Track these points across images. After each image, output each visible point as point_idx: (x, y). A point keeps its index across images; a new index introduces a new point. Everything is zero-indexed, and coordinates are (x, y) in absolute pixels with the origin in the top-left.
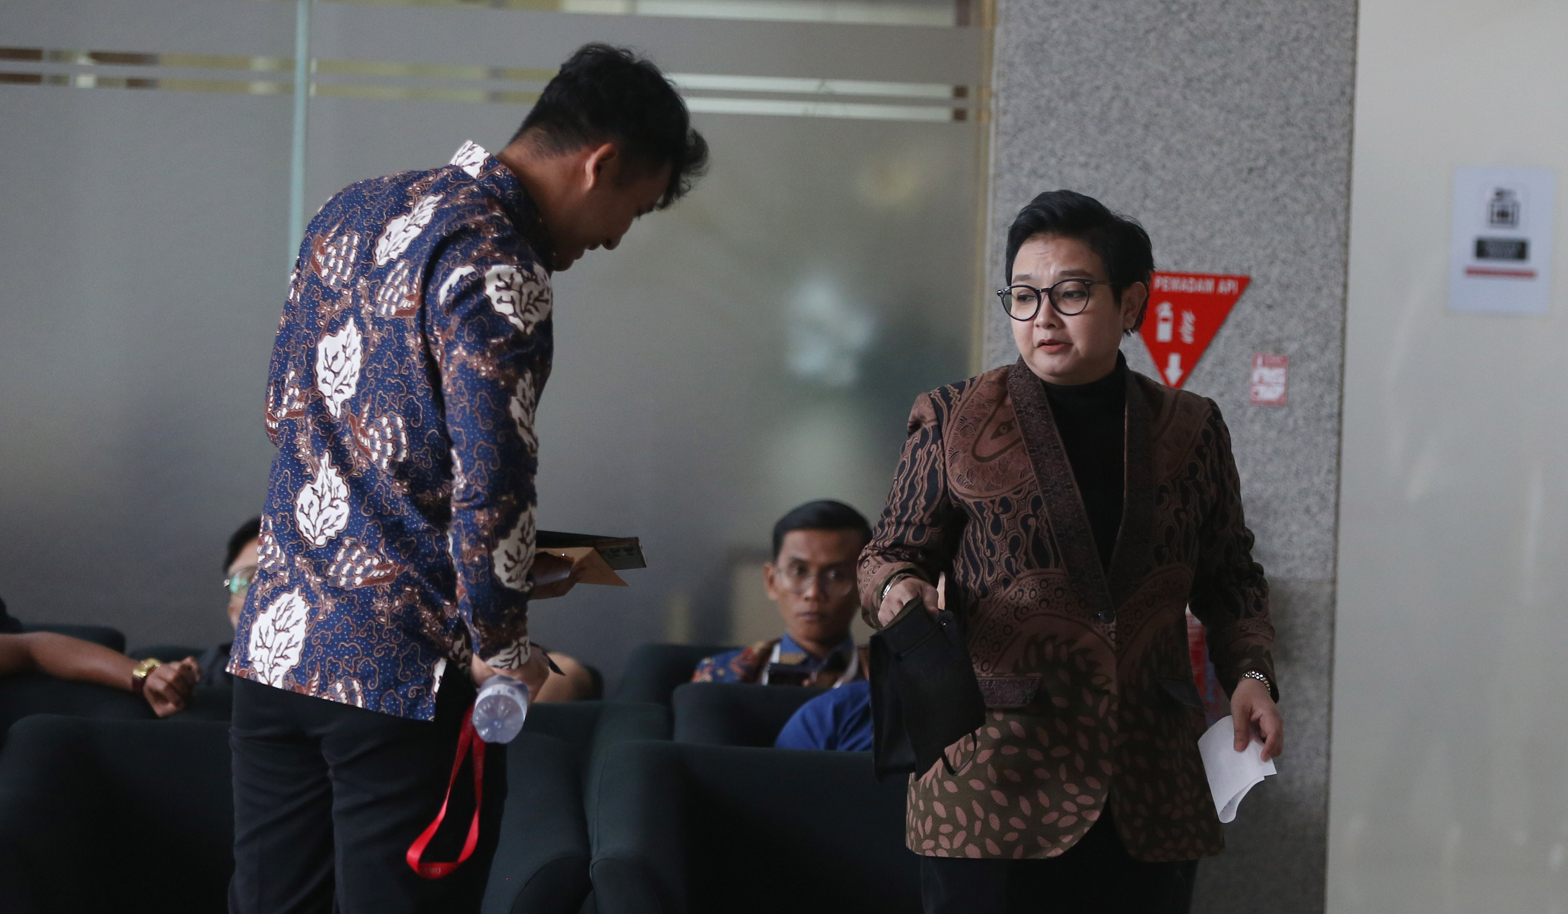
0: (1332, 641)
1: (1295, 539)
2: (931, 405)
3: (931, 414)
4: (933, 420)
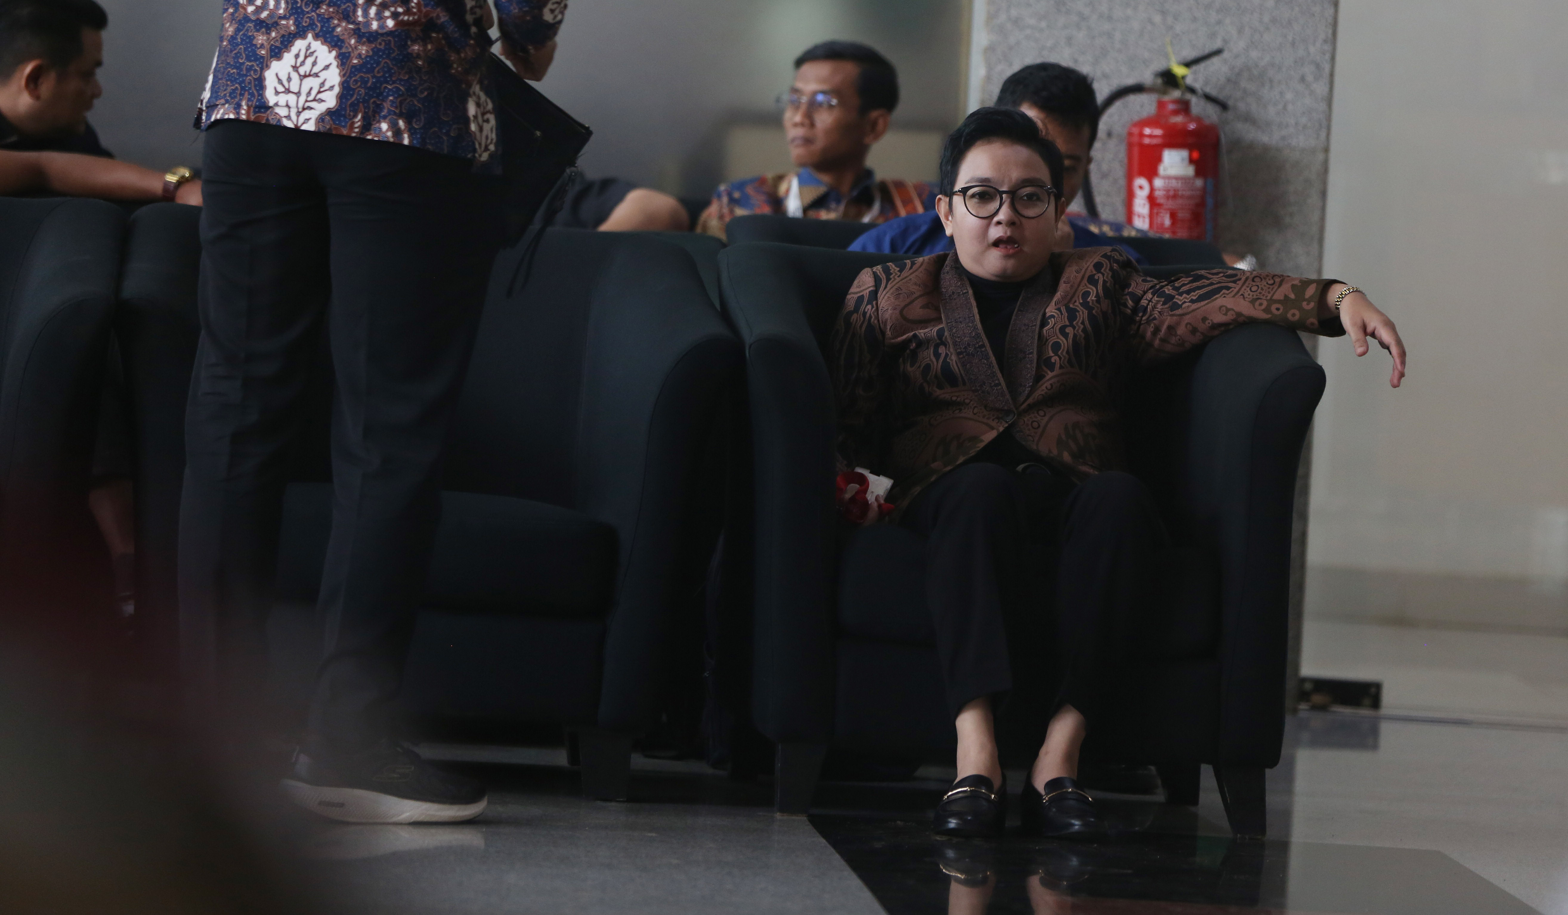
0: (1323, 209)
1: (1290, 107)
2: (872, 276)
3: (870, 282)
4: (871, 287)
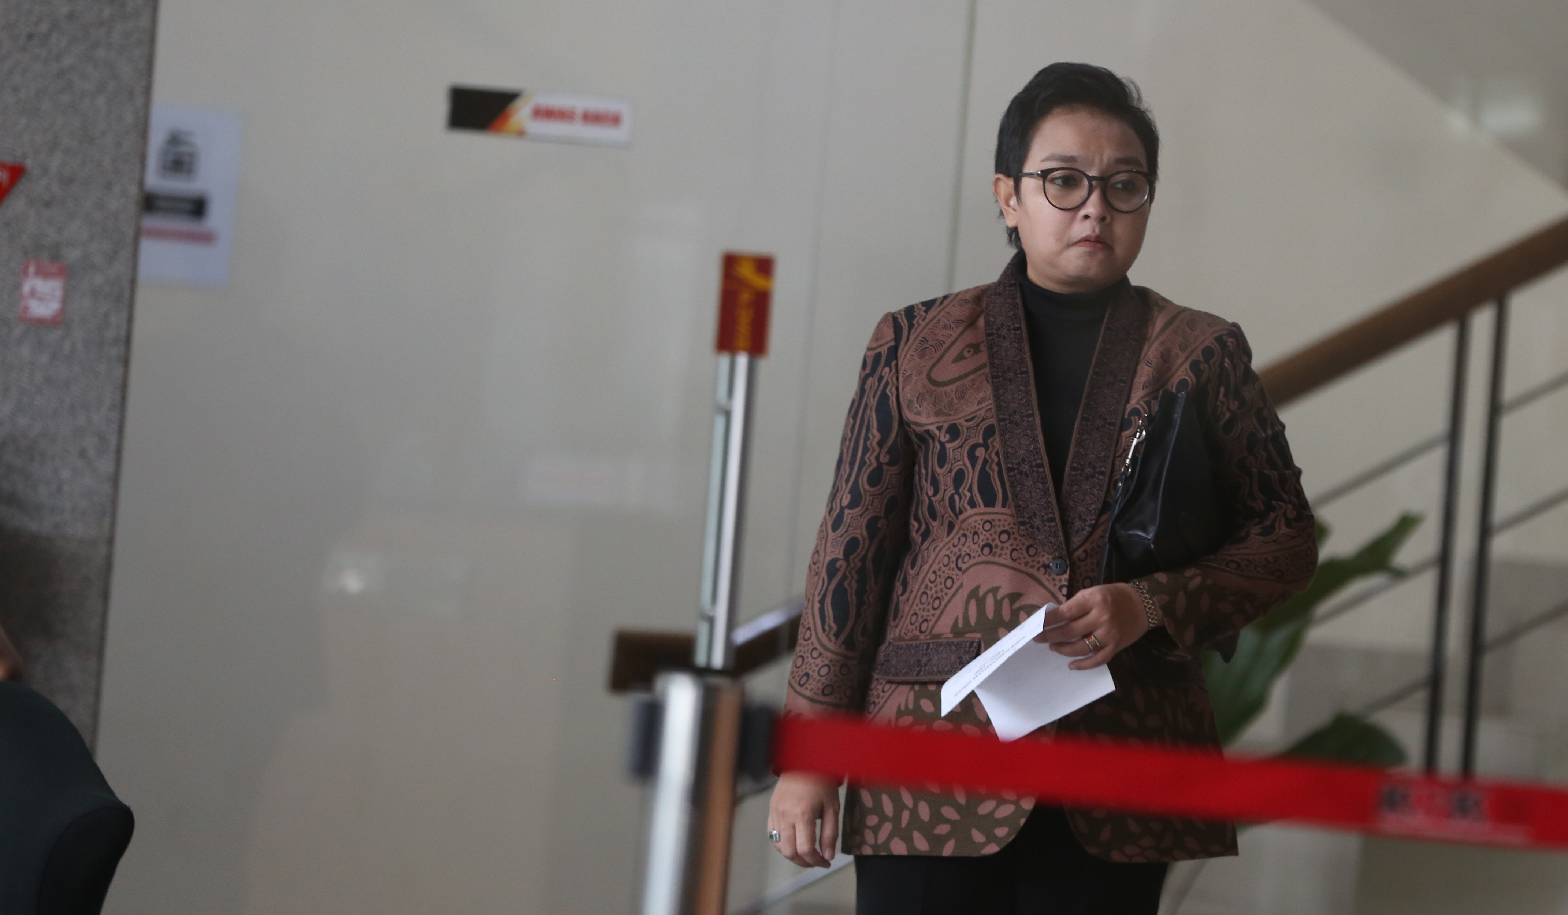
2: (892, 325)
3: (890, 334)
4: (890, 341)
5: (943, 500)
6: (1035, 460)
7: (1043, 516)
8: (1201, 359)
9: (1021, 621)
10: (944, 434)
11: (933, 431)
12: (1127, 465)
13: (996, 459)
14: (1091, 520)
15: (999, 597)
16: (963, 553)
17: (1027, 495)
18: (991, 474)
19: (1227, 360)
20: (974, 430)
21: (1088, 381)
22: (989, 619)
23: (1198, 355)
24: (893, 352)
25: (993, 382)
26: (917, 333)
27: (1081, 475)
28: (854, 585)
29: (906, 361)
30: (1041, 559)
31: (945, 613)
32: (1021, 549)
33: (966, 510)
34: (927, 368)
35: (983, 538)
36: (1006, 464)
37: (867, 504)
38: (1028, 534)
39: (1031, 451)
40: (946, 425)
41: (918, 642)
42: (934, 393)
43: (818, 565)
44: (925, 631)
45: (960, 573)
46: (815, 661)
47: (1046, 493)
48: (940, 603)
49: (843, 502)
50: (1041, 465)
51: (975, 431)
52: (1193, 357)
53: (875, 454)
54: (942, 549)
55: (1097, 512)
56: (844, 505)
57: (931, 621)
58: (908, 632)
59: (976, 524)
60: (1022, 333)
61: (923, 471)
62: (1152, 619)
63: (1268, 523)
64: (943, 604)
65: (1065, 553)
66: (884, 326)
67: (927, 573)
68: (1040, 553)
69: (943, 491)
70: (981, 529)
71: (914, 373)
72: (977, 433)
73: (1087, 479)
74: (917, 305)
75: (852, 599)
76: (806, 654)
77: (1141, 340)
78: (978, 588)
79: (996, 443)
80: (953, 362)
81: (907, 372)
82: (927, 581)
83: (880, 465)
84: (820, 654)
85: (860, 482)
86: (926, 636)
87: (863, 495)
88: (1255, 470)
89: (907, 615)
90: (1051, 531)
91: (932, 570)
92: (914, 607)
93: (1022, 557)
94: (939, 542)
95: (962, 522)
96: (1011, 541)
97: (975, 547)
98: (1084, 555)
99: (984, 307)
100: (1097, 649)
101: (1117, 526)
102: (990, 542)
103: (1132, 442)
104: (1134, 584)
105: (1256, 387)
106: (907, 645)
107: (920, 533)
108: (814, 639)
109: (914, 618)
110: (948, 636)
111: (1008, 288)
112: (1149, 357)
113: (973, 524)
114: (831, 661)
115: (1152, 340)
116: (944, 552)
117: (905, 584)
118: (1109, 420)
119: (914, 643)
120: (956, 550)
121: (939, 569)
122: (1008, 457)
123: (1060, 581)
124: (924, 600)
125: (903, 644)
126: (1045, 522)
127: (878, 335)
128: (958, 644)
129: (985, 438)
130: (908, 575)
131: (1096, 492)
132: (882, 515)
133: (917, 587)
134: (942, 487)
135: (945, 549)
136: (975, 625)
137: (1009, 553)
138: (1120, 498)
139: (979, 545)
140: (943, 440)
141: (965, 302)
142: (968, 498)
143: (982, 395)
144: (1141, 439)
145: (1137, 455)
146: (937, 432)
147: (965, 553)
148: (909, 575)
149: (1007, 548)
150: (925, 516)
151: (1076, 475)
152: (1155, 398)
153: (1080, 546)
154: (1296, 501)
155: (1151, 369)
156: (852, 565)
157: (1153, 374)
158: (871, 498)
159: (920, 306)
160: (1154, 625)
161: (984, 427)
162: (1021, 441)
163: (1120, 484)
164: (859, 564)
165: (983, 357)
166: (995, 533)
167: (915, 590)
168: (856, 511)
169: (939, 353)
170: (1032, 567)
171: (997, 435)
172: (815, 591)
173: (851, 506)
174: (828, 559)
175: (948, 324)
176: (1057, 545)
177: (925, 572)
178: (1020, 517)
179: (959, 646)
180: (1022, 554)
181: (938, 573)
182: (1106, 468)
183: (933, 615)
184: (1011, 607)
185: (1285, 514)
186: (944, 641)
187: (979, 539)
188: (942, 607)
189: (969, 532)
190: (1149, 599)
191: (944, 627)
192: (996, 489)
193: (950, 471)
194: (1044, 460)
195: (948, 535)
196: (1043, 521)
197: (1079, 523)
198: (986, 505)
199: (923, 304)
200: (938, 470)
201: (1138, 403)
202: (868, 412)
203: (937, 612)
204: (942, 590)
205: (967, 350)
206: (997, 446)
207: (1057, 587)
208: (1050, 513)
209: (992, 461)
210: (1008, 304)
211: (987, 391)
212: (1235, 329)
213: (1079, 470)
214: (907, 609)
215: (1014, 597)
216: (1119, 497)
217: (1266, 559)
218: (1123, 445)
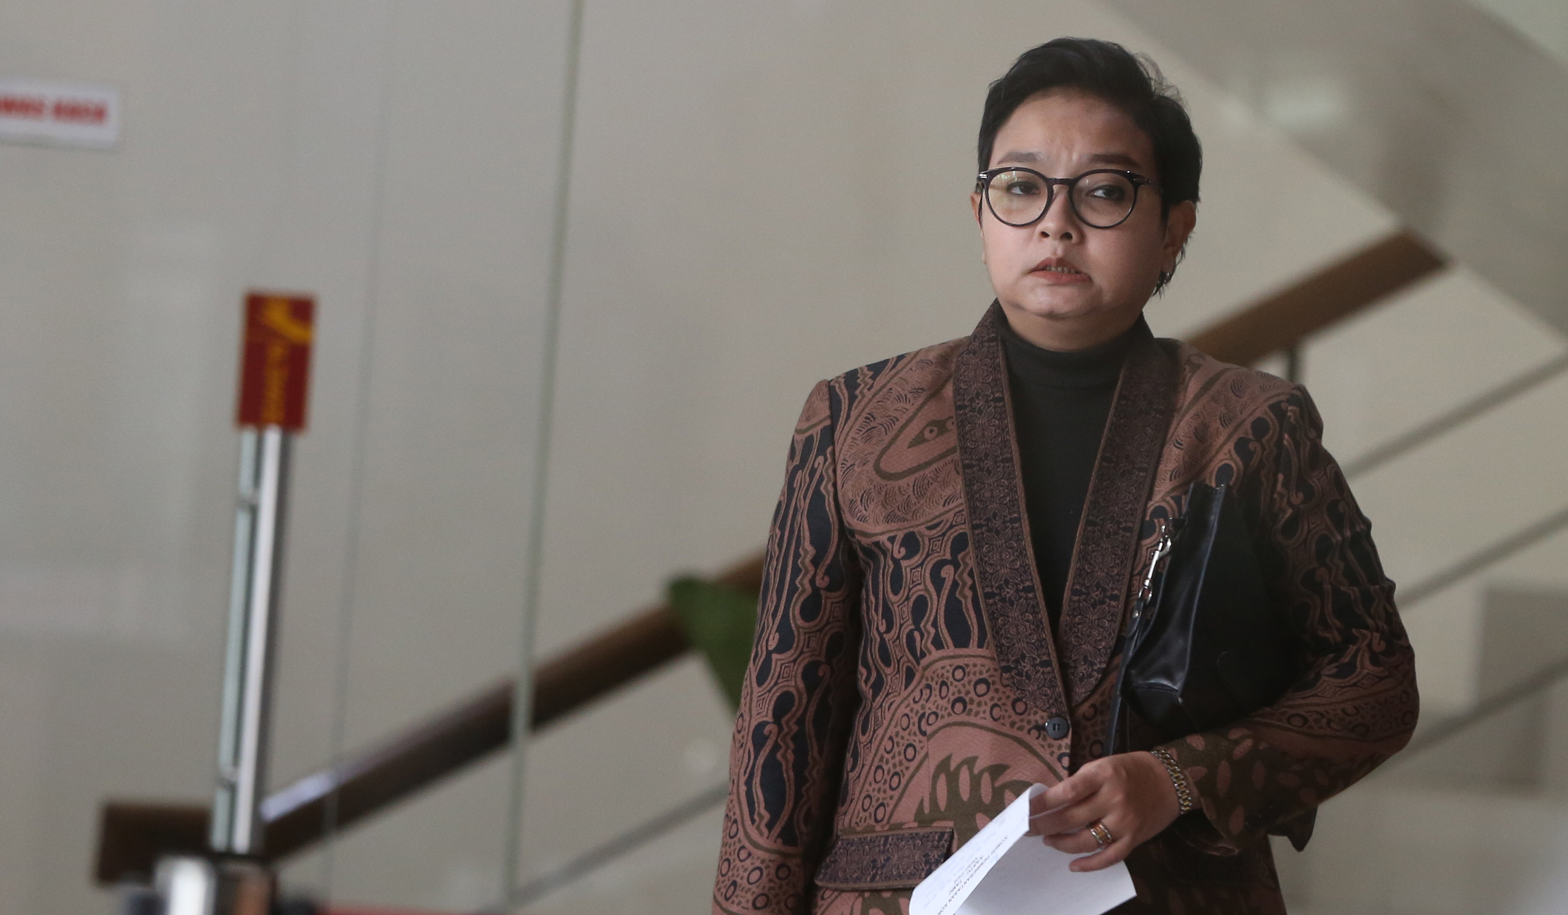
2: (827, 396)
3: (824, 411)
4: (825, 419)
5: (898, 637)
6: (1022, 581)
7: (1034, 659)
8: (1251, 437)
9: (1006, 804)
10: (898, 546)
11: (883, 543)
12: (1146, 587)
13: (969, 582)
14: (1100, 663)
15: (976, 771)
16: (928, 712)
17: (1013, 631)
18: (963, 601)
19: (1286, 436)
20: (939, 540)
21: (1095, 469)
22: (963, 801)
23: (1246, 430)
24: (829, 434)
25: (964, 473)
26: (860, 407)
27: (1085, 600)
28: (790, 756)
29: (846, 447)
30: (1032, 718)
31: (907, 792)
32: (1004, 704)
33: (930, 653)
34: (875, 456)
35: (953, 692)
36: (983, 588)
37: (801, 645)
38: (1014, 683)
39: (1017, 570)
40: (900, 535)
41: (874, 835)
42: (884, 490)
43: (742, 733)
44: (882, 820)
45: (924, 739)
46: (743, 863)
47: (1038, 626)
48: (900, 781)
49: (769, 644)
50: (1031, 589)
51: (940, 542)
52: (1240, 434)
53: (809, 576)
54: (899, 705)
55: (1109, 651)
56: (770, 648)
57: (888, 806)
58: (860, 821)
59: (944, 671)
60: (1004, 405)
61: (872, 598)
62: (1185, 800)
63: (1346, 660)
64: (904, 781)
65: (1065, 709)
66: (817, 399)
67: (882, 739)
68: (1031, 709)
69: (898, 625)
70: (951, 679)
71: (857, 463)
72: (943, 546)
73: (1094, 606)
74: (861, 369)
75: (789, 775)
76: (733, 857)
77: (1169, 412)
78: (949, 758)
79: (969, 558)
80: (909, 447)
81: (847, 461)
82: (882, 751)
83: (816, 591)
84: (749, 854)
85: (791, 616)
86: (883, 827)
87: (796, 633)
88: (1327, 587)
89: (859, 798)
90: (1045, 679)
91: (888, 736)
92: (867, 786)
93: (1007, 715)
94: (895, 696)
95: (926, 668)
96: (991, 694)
97: (944, 703)
98: (1092, 710)
99: (953, 369)
100: (1108, 841)
101: (1133, 672)
102: (962, 695)
103: (1153, 556)
104: (1159, 751)
105: (1328, 471)
106: (860, 839)
107: (870, 684)
108: (741, 834)
109: (867, 801)
110: (911, 826)
111: (986, 344)
112: (1178, 436)
113: (940, 672)
114: (763, 862)
115: (1182, 412)
116: (903, 710)
117: (856, 756)
118: (1124, 524)
119: (869, 836)
120: (917, 707)
121: (897, 734)
122: (986, 579)
123: (1060, 747)
124: (878, 778)
125: (855, 838)
126: (1037, 667)
127: (808, 412)
128: (924, 836)
129: (956, 550)
130: (858, 744)
131: (1107, 624)
132: (822, 659)
133: (870, 759)
134: (897, 621)
135: (903, 706)
136: (945, 810)
137: (988, 710)
138: (1138, 631)
139: (949, 700)
140: (897, 555)
141: (927, 363)
142: (932, 635)
143: (948, 492)
144: (1164, 552)
145: (1160, 570)
146: (889, 545)
147: (930, 712)
148: (860, 743)
149: (986, 704)
150: (875, 661)
151: (1079, 601)
152: (1186, 493)
153: (1086, 699)
154: (1385, 627)
155: (1181, 452)
156: (786, 730)
157: (1184, 459)
158: (807, 636)
159: (866, 370)
160: (1188, 808)
161: (952, 537)
162: (1004, 556)
163: (1137, 615)
164: (795, 728)
165: (951, 439)
166: (969, 682)
167: (868, 763)
168: (788, 655)
169: (891, 434)
170: (1021, 728)
171: (970, 548)
172: (740, 770)
173: (780, 649)
174: (754, 723)
175: (903, 395)
176: (1053, 698)
177: (879, 738)
178: (1003, 660)
179: (925, 839)
180: (1006, 711)
181: (895, 740)
182: (1120, 590)
183: (891, 798)
184: (993, 784)
185: (1369, 646)
186: (906, 833)
187: (948, 691)
188: (902, 786)
189: (934, 682)
190: (1180, 772)
191: (906, 814)
192: (970, 623)
193: (908, 598)
194: (1034, 581)
195: (906, 687)
196: (1034, 666)
197: (1084, 667)
198: (957, 645)
199: (870, 367)
200: (891, 596)
201: (1163, 499)
202: (799, 518)
203: (896, 794)
204: (901, 763)
205: (928, 429)
206: (971, 562)
207: (1056, 756)
208: (1044, 654)
209: (965, 584)
210: (986, 365)
211: (958, 485)
212: (1298, 393)
213: (1084, 593)
214: (858, 790)
215: (997, 770)
216: (1136, 631)
217: (1343, 711)
218: (1143, 559)
